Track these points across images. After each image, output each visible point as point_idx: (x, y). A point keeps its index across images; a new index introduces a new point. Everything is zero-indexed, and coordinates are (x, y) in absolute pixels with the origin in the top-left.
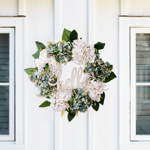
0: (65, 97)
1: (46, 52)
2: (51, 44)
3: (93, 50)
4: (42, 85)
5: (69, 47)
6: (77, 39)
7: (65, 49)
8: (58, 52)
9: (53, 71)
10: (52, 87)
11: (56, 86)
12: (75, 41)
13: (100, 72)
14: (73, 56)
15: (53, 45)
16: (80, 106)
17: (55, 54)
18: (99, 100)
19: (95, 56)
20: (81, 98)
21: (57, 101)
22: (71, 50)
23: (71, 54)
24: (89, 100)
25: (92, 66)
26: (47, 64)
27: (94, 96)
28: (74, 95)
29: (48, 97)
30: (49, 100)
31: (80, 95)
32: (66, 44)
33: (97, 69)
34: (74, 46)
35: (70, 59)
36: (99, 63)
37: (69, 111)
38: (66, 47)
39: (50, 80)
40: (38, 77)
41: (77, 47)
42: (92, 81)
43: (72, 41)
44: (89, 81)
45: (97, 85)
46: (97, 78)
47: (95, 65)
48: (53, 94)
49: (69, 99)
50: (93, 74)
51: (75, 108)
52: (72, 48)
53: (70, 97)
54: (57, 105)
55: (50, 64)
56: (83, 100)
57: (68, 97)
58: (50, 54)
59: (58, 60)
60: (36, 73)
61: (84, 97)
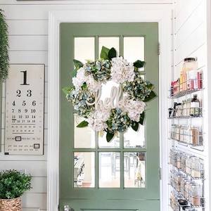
0: (103, 117)
1: (84, 71)
2: (89, 62)
3: (132, 69)
4: (79, 105)
5: (108, 66)
6: (115, 57)
7: (103, 67)
8: (96, 70)
9: (92, 90)
10: (90, 106)
11: (94, 106)
12: (113, 59)
13: (139, 91)
14: (111, 75)
15: (91, 64)
16: (119, 126)
17: (93, 72)
18: (138, 120)
19: (134, 75)
20: (120, 118)
21: (95, 121)
22: (110, 68)
23: (110, 72)
24: (129, 120)
25: (131, 85)
26: (85, 83)
27: (134, 116)
28: (113, 114)
29: (86, 117)
30: (86, 120)
31: (119, 114)
32: (104, 62)
33: (136, 88)
34: (113, 64)
35: (109, 78)
36: (139, 82)
37: (108, 132)
38: (105, 65)
39: (88, 99)
40: (75, 96)
41: (115, 66)
42: (131, 101)
43: (110, 59)
44: (128, 101)
45: (137, 104)
46: (136, 97)
47: (134, 84)
48: (90, 113)
49: (108, 119)
50: (132, 93)
51: (113, 128)
52: (110, 66)
53: (109, 116)
54: (95, 126)
55: (87, 83)
56: (122, 119)
57: (107, 117)
58: (88, 73)
59: (96, 78)
60: (73, 92)
61: (123, 117)
